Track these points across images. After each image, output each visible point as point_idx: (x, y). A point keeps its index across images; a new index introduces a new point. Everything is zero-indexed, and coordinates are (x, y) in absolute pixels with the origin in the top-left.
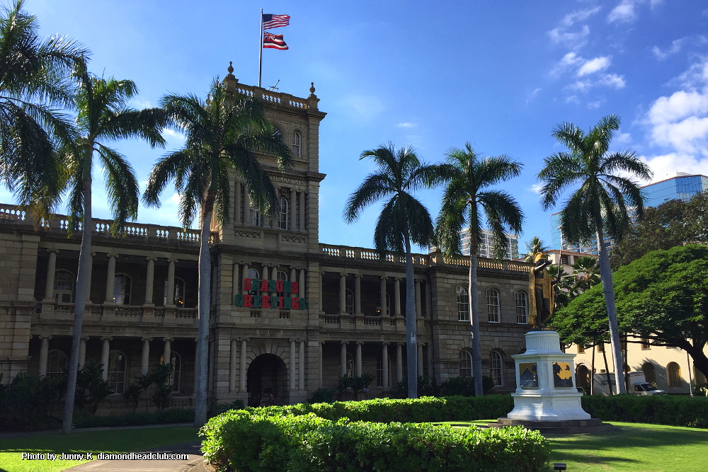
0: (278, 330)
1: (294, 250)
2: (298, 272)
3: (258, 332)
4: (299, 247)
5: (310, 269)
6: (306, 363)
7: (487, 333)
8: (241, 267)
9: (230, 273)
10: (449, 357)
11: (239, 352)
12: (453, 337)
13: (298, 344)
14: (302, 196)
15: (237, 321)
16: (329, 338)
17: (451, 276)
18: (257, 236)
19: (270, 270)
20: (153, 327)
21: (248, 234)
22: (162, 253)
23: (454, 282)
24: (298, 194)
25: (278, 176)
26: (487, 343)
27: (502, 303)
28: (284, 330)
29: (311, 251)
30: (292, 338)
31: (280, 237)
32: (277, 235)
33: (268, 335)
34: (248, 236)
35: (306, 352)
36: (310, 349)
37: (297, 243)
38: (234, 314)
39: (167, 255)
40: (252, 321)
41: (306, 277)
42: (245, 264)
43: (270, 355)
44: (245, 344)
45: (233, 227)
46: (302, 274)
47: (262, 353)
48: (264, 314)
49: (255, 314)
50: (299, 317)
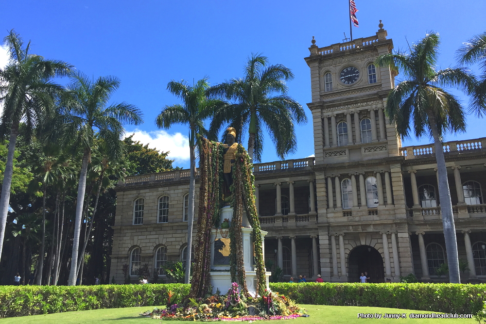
0: (369, 225)
1: (376, 157)
2: (382, 175)
3: (351, 228)
4: (380, 154)
5: (392, 171)
6: (399, 253)
8: (333, 179)
9: (324, 185)
11: (338, 244)
13: (389, 236)
14: (380, 112)
15: (332, 220)
16: (428, 229)
18: (343, 153)
19: (357, 178)
20: (281, 230)
21: (336, 153)
22: (284, 179)
24: (376, 112)
25: (355, 104)
28: (374, 225)
29: (391, 155)
30: (382, 231)
31: (363, 150)
32: (360, 148)
33: (360, 230)
34: (336, 155)
35: (397, 243)
36: (400, 240)
37: (378, 151)
38: (329, 215)
39: (287, 179)
40: (345, 219)
41: (390, 178)
42: (335, 176)
43: (366, 247)
44: (341, 238)
45: (322, 151)
46: (387, 176)
47: (358, 244)
48: (354, 213)
49: (347, 213)
50: (387, 212)
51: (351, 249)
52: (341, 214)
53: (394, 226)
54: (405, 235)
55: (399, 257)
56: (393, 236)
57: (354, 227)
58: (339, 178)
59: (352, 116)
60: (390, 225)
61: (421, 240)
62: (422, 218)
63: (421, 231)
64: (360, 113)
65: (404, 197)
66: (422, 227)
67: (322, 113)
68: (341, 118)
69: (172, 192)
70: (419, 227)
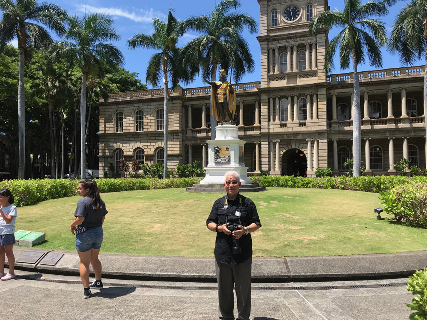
0: (298, 134)
1: (308, 83)
2: (312, 97)
3: (285, 136)
4: (311, 80)
5: (319, 93)
8: (274, 99)
9: (267, 104)
11: (275, 148)
13: (313, 143)
14: (314, 46)
15: (272, 131)
18: (283, 79)
19: (293, 98)
24: (311, 46)
25: (295, 38)
28: (302, 134)
30: (308, 139)
32: (297, 76)
33: (292, 138)
34: (277, 80)
35: (318, 146)
36: (320, 144)
37: (310, 78)
38: (270, 127)
40: (281, 130)
41: (317, 99)
42: (276, 97)
43: (295, 150)
46: (315, 97)
48: (288, 126)
49: (283, 126)
50: (313, 125)
51: (284, 151)
52: (279, 126)
53: (317, 134)
54: (323, 142)
55: (319, 157)
56: (316, 143)
58: (279, 98)
59: (292, 48)
60: (314, 135)
61: (335, 145)
62: (337, 129)
63: (335, 138)
64: (299, 46)
65: (325, 113)
66: (337, 135)
67: (268, 45)
68: (283, 49)
69: (146, 107)
70: (334, 135)
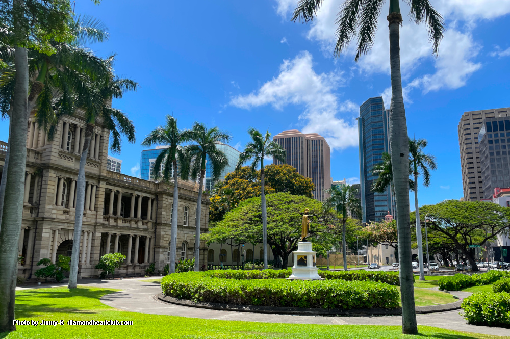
1: (92, 172)
2: (92, 186)
3: (66, 225)
4: (95, 171)
6: (92, 247)
7: (182, 232)
10: (164, 244)
11: (54, 238)
12: (167, 233)
13: (88, 234)
15: (54, 216)
17: (170, 198)
18: (71, 160)
21: (65, 157)
23: (170, 201)
24: (96, 135)
26: (181, 237)
27: (190, 215)
30: (86, 230)
34: (65, 159)
35: (93, 239)
36: (95, 238)
38: (54, 211)
40: (64, 217)
41: (97, 191)
42: (62, 178)
44: (57, 232)
45: (57, 151)
46: (95, 188)
47: (67, 239)
48: (71, 213)
49: (66, 212)
50: (92, 216)
51: (61, 242)
52: (61, 212)
53: (93, 227)
54: (99, 235)
55: (91, 250)
56: (91, 234)
57: (69, 225)
59: (81, 130)
60: (91, 227)
65: (103, 207)
